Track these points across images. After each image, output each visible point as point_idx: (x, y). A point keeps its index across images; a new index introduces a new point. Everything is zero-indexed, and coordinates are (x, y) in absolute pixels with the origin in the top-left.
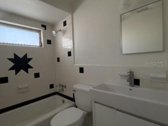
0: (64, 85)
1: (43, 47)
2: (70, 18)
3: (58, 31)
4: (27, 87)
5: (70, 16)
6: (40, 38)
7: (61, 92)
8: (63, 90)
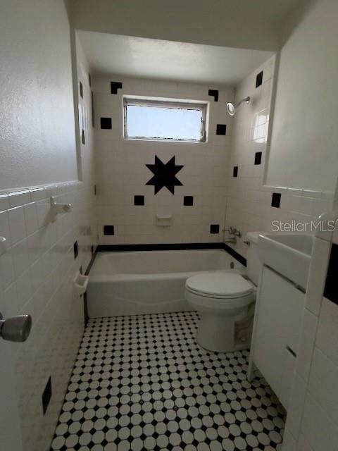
0: (238, 230)
1: (207, 140)
2: (271, 64)
3: (244, 100)
4: (169, 220)
5: (273, 58)
6: (204, 122)
7: (230, 245)
8: (234, 241)
